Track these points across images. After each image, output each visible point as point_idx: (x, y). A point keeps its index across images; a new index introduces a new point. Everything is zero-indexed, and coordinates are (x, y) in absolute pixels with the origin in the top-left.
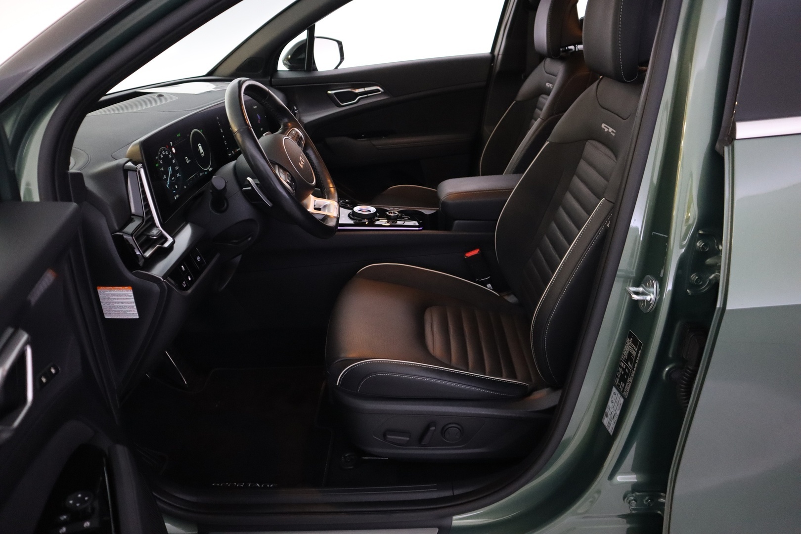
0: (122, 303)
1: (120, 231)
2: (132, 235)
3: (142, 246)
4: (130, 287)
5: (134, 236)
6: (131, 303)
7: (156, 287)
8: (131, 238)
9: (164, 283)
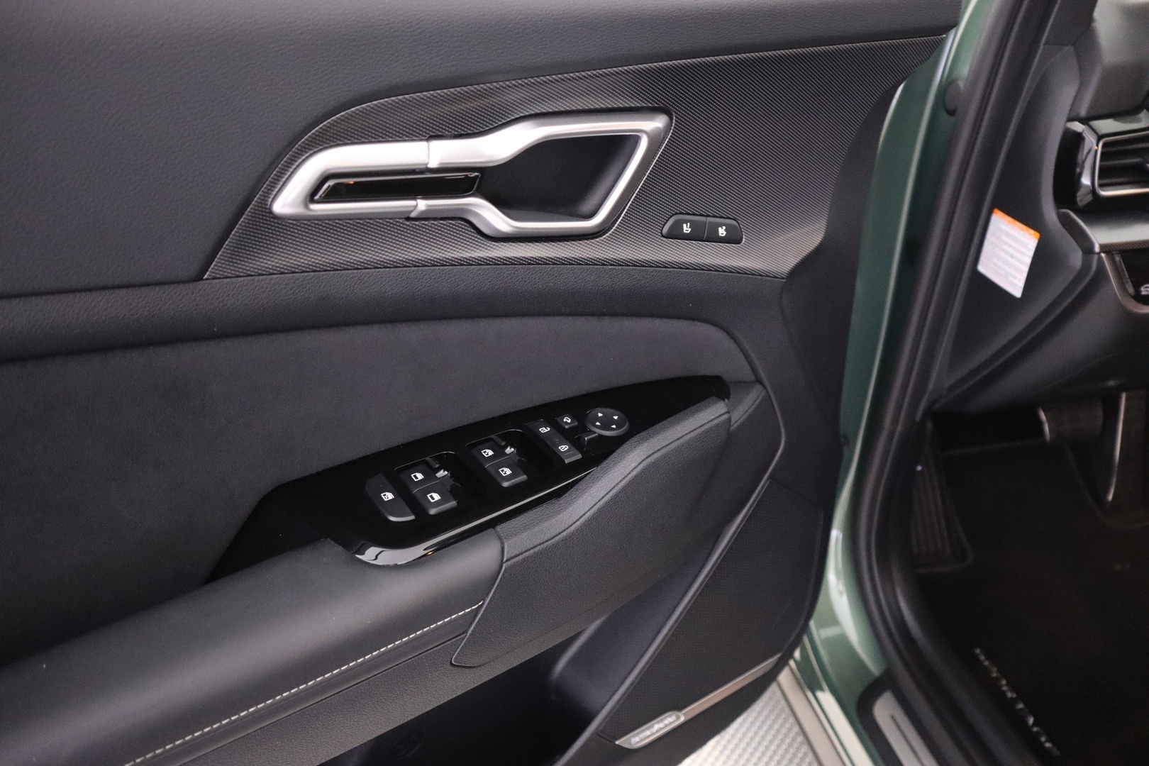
0: (1012, 256)
1: (1085, 121)
2: (1100, 138)
3: (1104, 172)
4: (1038, 235)
5: (1105, 145)
6: (1023, 263)
7: (1076, 258)
8: (1095, 142)
9: (1096, 257)
